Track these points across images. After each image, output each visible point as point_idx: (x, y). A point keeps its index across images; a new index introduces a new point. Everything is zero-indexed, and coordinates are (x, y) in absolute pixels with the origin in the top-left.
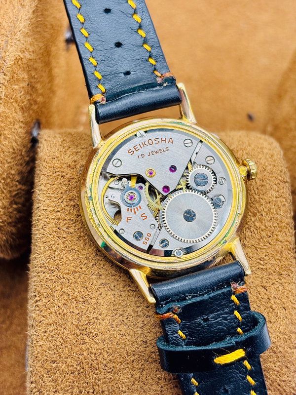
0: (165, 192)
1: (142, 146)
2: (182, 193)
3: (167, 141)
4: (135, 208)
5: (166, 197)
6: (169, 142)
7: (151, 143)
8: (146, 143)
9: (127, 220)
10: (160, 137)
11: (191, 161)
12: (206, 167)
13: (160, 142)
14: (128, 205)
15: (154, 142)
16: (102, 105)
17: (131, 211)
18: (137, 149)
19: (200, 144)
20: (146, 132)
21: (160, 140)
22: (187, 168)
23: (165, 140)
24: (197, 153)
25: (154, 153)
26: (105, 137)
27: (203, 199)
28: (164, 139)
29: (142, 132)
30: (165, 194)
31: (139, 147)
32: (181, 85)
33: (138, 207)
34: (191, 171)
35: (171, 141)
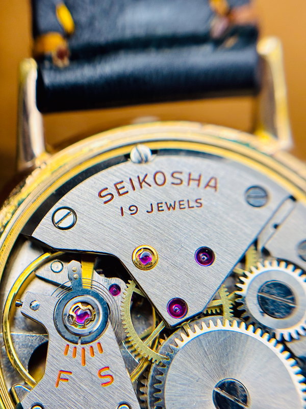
0: (173, 314)
1: (136, 184)
2: (220, 327)
3: (203, 183)
4: (87, 346)
5: (174, 329)
6: (207, 185)
7: (160, 181)
8: (150, 179)
9: (60, 378)
10: (186, 171)
11: (255, 243)
12: (296, 267)
13: (185, 183)
14: (68, 335)
15: (169, 179)
16: (56, 69)
17: (75, 355)
18: (121, 191)
19: (289, 204)
20: (154, 152)
21: (185, 177)
22: (243, 261)
23: (199, 180)
24: (276, 226)
25: (164, 207)
26: (55, 145)
27: (275, 356)
28: (195, 176)
29: (145, 150)
30: (172, 321)
31: (128, 186)
32: (268, 47)
33: (94, 344)
34: (251, 272)
35: (212, 183)
